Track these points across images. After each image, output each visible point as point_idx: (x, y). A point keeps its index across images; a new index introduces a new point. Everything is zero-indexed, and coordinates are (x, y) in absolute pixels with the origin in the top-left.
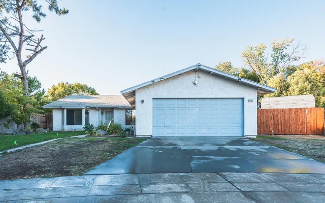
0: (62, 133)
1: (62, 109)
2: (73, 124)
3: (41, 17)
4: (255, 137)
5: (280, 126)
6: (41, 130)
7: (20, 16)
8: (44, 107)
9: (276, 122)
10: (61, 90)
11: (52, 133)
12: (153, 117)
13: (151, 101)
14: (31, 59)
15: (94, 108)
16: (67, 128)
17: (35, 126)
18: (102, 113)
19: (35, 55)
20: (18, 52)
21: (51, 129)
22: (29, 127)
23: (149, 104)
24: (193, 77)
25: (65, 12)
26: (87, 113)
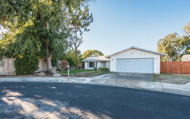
0: (88, 70)
1: (88, 62)
2: (91, 67)
3: (82, 34)
4: (159, 74)
5: (183, 70)
6: (81, 69)
7: (76, 34)
8: (82, 61)
9: (181, 68)
10: (88, 53)
11: (84, 70)
12: (116, 65)
13: (116, 60)
14: (79, 45)
15: (99, 61)
16: (89, 68)
17: (79, 68)
18: (102, 63)
19: (80, 44)
20: (75, 44)
21: (84, 69)
22: (78, 68)
23: (115, 60)
24: (132, 51)
25: (89, 30)
26: (96, 63)
